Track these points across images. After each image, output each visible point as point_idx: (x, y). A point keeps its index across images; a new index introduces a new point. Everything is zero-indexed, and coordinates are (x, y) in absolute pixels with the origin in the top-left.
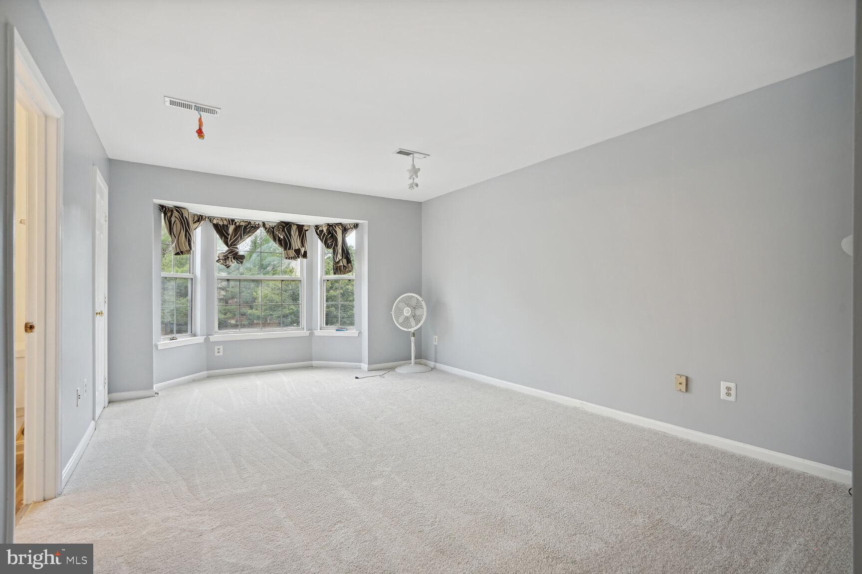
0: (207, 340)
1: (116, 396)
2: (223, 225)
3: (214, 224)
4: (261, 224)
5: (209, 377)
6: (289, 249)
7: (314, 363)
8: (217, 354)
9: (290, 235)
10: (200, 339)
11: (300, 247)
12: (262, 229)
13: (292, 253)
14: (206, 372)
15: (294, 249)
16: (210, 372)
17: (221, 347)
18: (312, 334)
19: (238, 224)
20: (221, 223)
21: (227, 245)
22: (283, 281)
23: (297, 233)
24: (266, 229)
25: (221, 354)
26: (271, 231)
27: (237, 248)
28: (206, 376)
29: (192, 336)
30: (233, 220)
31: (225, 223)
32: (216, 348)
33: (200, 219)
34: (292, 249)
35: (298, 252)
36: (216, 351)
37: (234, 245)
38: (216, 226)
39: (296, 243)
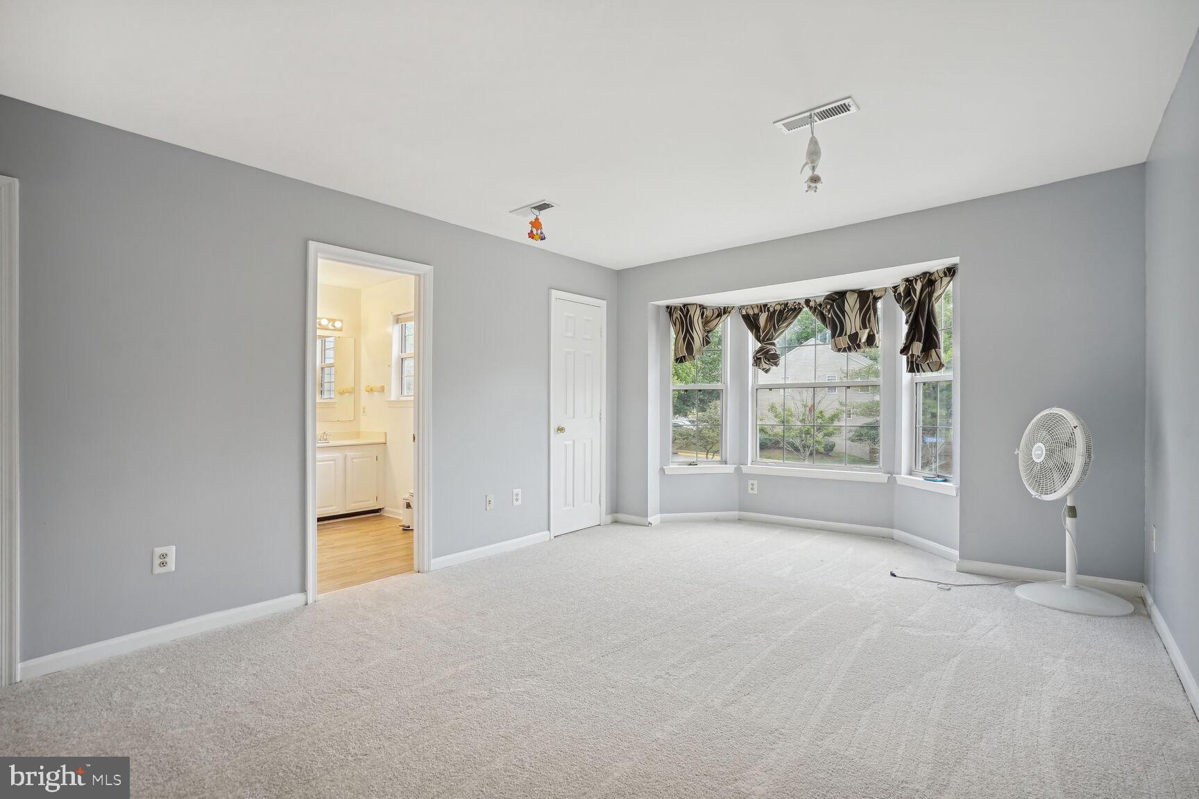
0: (738, 470)
1: (621, 517)
2: (754, 314)
3: (743, 316)
4: (802, 302)
5: (740, 520)
6: (840, 335)
7: (897, 533)
8: (750, 491)
9: (843, 312)
10: (729, 469)
11: (858, 330)
12: (806, 309)
13: (844, 341)
14: (737, 513)
15: (848, 334)
16: (742, 513)
17: (755, 482)
18: (892, 480)
19: (771, 309)
20: (751, 312)
21: (759, 340)
22: (849, 387)
23: (858, 306)
24: (811, 308)
25: (755, 491)
26: (817, 310)
27: (773, 344)
28: (737, 518)
29: (722, 464)
30: (765, 306)
31: (756, 311)
32: (750, 482)
33: (723, 312)
34: (846, 335)
35: (854, 338)
36: (750, 487)
37: (768, 340)
38: (747, 318)
39: (852, 322)
